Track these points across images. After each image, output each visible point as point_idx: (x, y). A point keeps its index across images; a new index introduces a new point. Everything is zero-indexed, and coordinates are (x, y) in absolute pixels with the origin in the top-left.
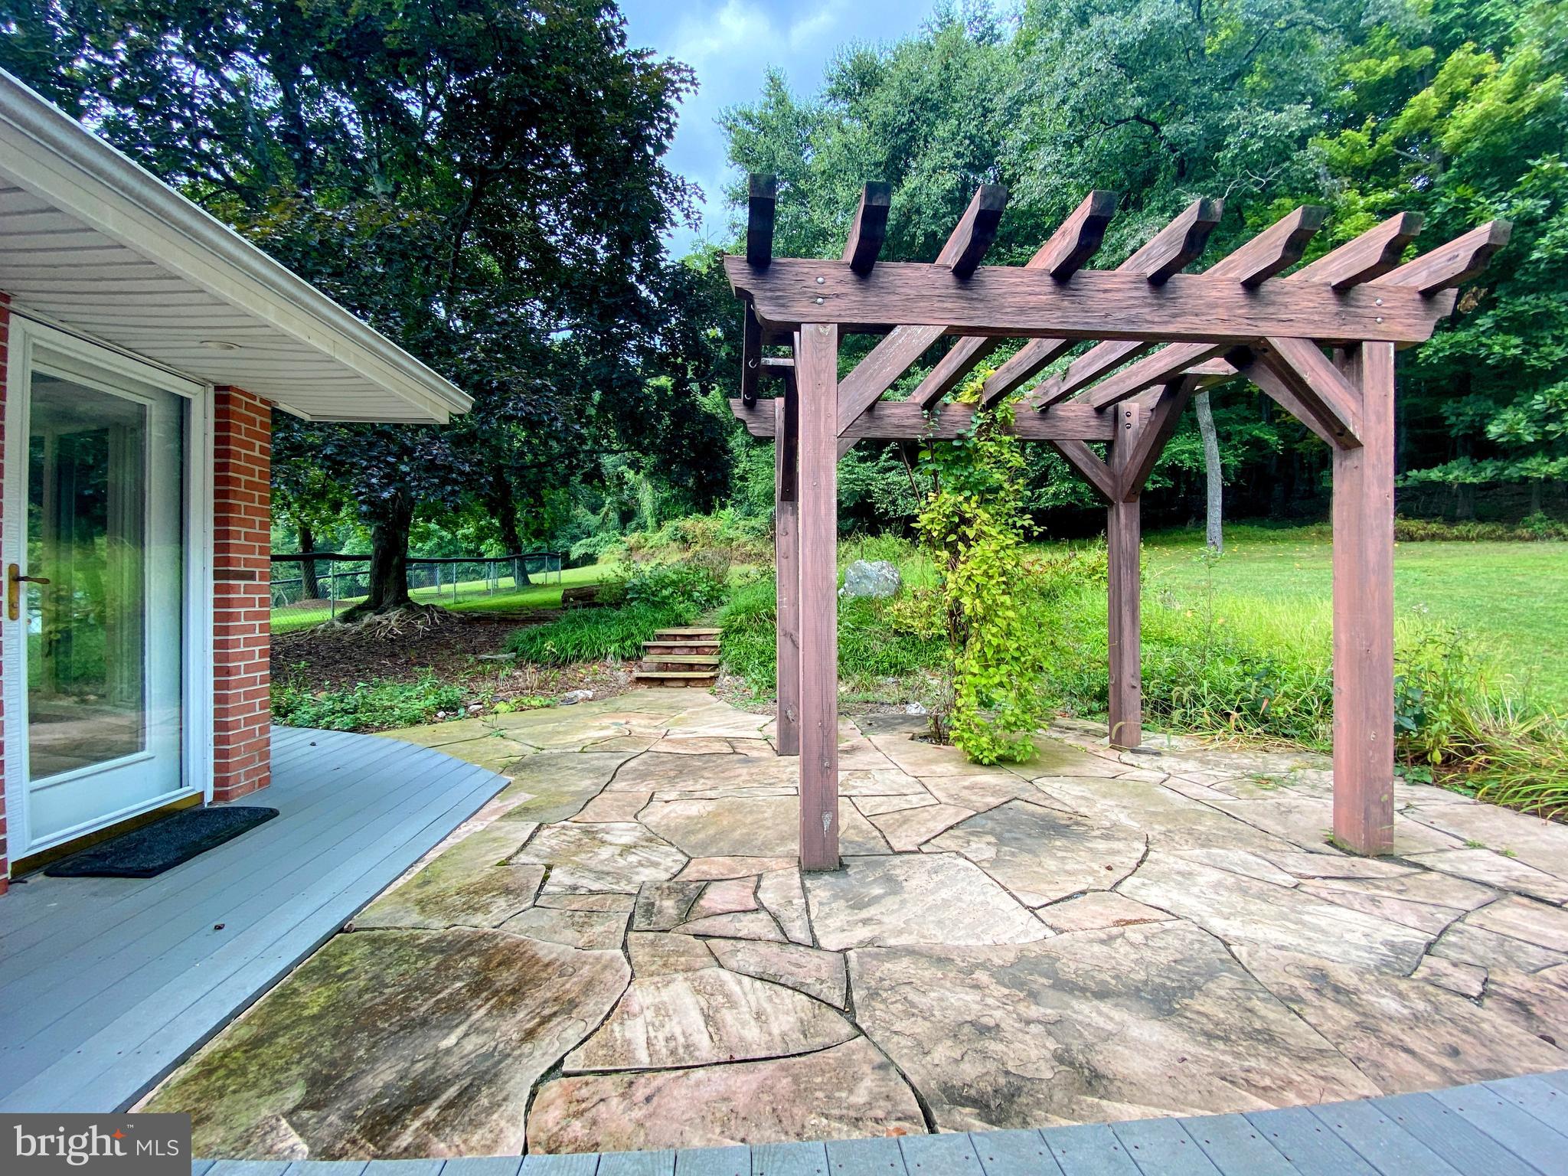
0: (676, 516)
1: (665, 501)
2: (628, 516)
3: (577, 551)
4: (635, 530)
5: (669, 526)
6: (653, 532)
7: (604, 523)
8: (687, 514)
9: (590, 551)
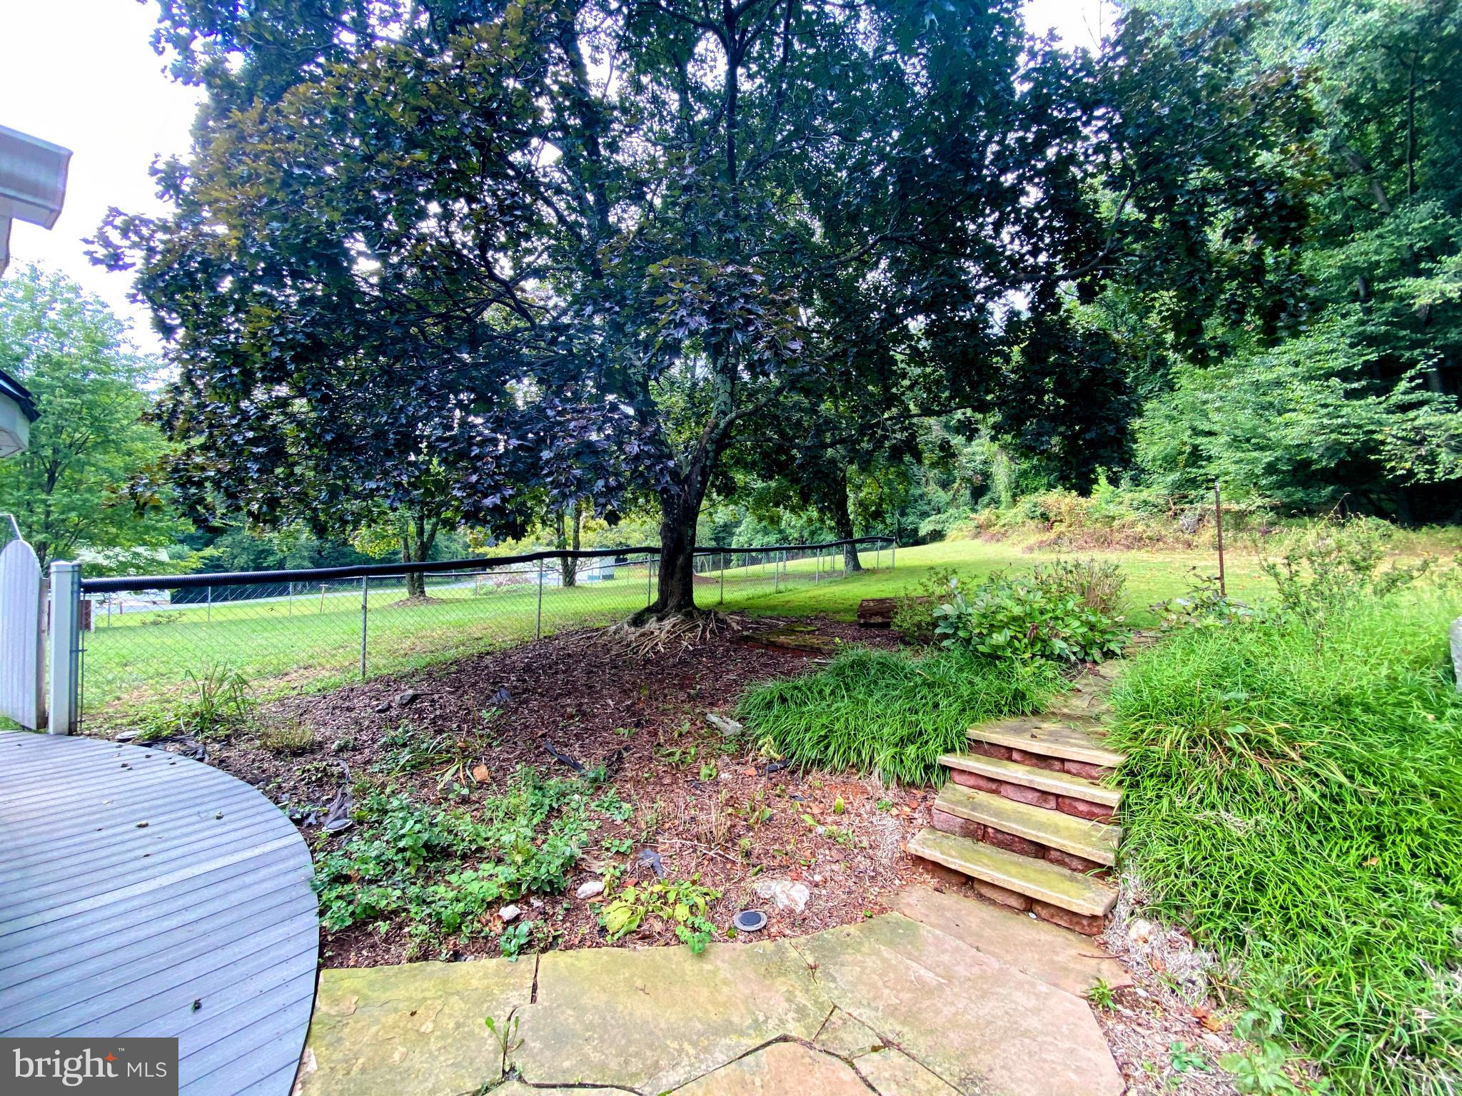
0: (1036, 489)
1: (1024, 474)
2: (980, 490)
3: (925, 528)
4: (988, 505)
5: (1026, 502)
6: (1008, 508)
7: (954, 499)
8: (1050, 487)
9: (939, 527)
